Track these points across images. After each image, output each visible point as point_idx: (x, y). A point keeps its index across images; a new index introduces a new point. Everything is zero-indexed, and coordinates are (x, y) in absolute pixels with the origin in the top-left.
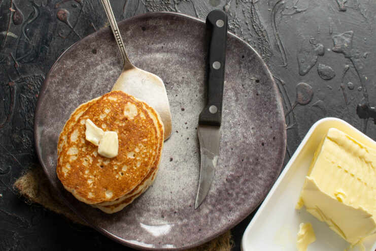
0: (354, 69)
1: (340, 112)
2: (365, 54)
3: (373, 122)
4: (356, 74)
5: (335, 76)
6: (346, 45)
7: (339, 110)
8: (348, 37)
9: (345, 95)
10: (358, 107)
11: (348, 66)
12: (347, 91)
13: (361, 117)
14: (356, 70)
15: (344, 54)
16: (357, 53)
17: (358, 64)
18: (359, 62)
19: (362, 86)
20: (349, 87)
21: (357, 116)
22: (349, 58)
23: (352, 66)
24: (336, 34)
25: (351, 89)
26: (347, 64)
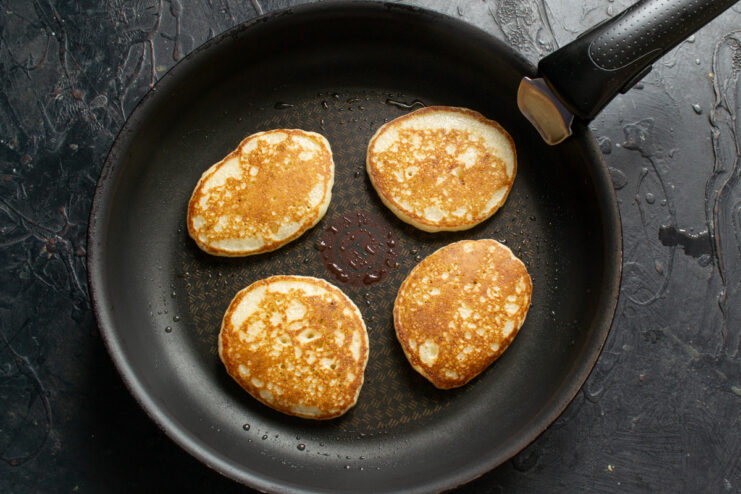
0: (654, 173)
1: (634, 237)
2: (672, 151)
3: (683, 251)
4: (658, 181)
5: (627, 184)
6: (643, 138)
7: (633, 234)
8: (646, 126)
9: (642, 212)
10: (661, 230)
11: (646, 169)
12: (644, 206)
13: (665, 244)
14: (659, 176)
15: (640, 151)
16: (660, 150)
17: (661, 166)
18: (661, 163)
19: (667, 198)
20: (647, 201)
21: (660, 243)
22: (647, 157)
23: (652, 168)
24: (628, 122)
25: (650, 202)
26: (644, 166)
